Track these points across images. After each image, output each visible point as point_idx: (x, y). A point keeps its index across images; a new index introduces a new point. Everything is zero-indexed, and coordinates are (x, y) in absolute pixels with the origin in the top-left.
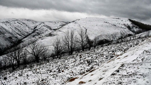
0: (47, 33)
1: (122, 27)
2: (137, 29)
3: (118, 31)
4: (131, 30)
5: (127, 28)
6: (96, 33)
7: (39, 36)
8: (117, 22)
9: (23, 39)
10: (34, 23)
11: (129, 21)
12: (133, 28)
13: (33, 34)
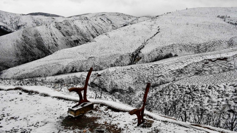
10: (125, 19)
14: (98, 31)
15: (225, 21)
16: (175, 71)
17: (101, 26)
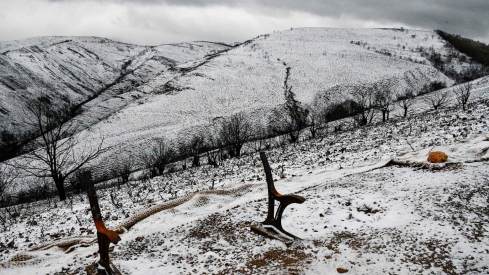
0: (160, 82)
1: (413, 58)
2: (464, 64)
3: (398, 71)
4: (442, 70)
5: (428, 62)
6: (322, 81)
7: (135, 93)
8: (396, 42)
9: (87, 104)
10: (122, 50)
11: (437, 36)
12: (449, 61)
13: (117, 87)
15: (368, 49)
17: (79, 66)
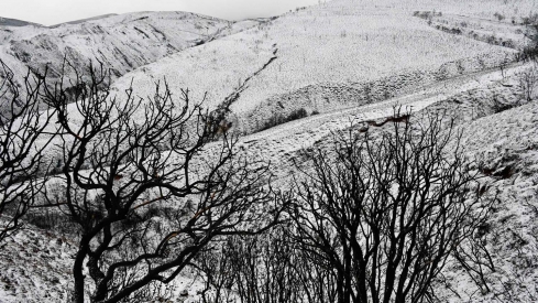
6: (297, 78)
14: (130, 60)
15: (430, 23)
16: (293, 155)
17: (138, 48)
